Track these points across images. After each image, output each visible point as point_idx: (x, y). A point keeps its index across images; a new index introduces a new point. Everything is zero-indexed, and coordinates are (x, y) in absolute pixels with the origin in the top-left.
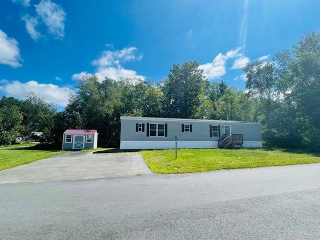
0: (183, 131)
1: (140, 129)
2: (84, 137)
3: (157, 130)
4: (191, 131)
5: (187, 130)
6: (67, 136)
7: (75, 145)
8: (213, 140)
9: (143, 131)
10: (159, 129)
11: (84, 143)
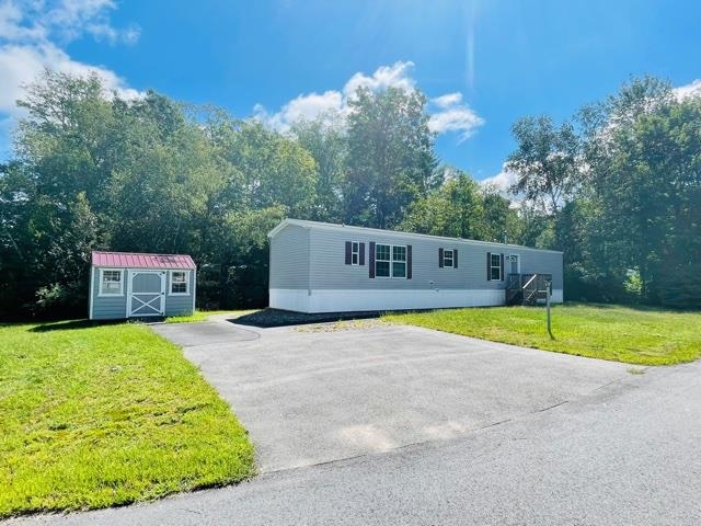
0: (441, 266)
1: (355, 256)
2: (163, 277)
3: (391, 261)
4: (456, 266)
5: (449, 263)
6: (106, 273)
7: (135, 304)
8: (491, 288)
9: (362, 263)
10: (395, 258)
11: (163, 298)
